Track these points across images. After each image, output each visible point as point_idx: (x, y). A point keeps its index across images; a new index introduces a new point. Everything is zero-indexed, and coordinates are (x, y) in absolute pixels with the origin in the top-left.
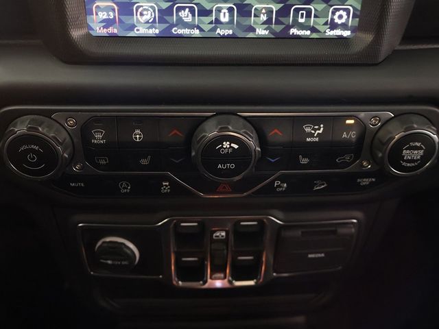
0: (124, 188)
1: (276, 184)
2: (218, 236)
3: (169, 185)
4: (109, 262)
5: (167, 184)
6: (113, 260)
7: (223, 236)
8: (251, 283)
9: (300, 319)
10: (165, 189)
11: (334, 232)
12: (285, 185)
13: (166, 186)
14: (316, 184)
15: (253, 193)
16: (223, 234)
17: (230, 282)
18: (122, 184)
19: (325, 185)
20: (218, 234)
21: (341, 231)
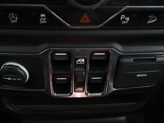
0: (13, 19)
1: (122, 18)
2: (80, 62)
3: (46, 17)
4: (9, 79)
5: (44, 16)
6: (11, 77)
7: (83, 62)
8: (99, 94)
9: (123, 118)
10: (42, 20)
11: (154, 60)
12: (128, 19)
13: (43, 17)
14: (150, 18)
15: (105, 25)
16: (83, 60)
17: (86, 94)
18: (11, 15)
19: (156, 20)
20: (80, 61)
21: (158, 59)
